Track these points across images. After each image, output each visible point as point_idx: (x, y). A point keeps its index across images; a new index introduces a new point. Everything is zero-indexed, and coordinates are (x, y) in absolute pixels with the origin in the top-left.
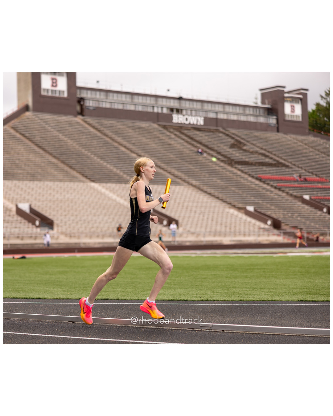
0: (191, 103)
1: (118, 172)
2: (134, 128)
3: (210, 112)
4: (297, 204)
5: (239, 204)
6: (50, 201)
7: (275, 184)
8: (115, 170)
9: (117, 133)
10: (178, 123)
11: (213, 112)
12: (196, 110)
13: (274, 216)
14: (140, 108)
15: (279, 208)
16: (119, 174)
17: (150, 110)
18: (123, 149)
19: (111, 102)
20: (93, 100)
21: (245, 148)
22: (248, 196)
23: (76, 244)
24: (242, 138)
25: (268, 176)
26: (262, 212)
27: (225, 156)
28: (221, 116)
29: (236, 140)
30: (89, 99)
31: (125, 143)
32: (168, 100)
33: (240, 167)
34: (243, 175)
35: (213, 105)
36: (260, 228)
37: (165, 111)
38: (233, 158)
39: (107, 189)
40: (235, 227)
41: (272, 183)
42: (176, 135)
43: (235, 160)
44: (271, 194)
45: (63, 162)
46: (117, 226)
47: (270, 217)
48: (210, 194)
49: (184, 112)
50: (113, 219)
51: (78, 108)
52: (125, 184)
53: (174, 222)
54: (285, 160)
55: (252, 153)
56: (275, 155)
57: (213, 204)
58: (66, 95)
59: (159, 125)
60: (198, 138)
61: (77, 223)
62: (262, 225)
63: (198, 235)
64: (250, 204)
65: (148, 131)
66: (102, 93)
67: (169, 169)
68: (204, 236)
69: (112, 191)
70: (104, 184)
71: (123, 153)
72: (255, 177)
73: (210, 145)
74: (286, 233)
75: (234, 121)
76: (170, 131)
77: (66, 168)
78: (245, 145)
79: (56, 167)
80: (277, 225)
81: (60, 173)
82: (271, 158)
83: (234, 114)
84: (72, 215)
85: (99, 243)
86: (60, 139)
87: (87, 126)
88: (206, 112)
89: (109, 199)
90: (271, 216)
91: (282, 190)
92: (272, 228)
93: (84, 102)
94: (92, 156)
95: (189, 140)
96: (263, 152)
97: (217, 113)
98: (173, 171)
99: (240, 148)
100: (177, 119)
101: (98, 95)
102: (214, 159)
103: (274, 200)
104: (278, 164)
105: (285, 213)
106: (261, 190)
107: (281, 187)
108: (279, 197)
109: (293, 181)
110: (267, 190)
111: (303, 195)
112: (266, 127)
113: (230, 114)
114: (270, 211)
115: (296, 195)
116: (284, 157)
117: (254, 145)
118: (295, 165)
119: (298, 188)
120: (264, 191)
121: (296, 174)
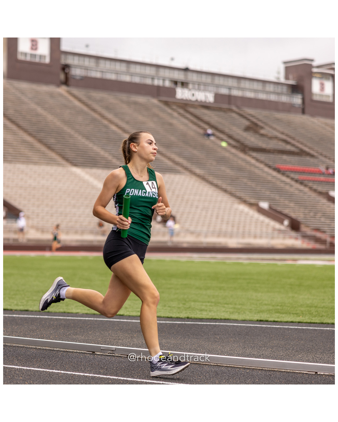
0: (199, 75)
1: (106, 155)
3: (221, 87)
4: (321, 201)
5: (251, 199)
7: (297, 176)
8: (102, 153)
9: (107, 108)
10: (182, 100)
11: (226, 88)
12: (205, 84)
13: (293, 215)
14: (137, 80)
15: (300, 206)
16: (107, 158)
17: (149, 82)
18: (114, 128)
19: (102, 72)
20: (80, 68)
21: (262, 132)
22: (262, 190)
24: (261, 121)
25: (288, 167)
26: (278, 210)
27: (237, 141)
28: (235, 93)
29: (252, 122)
30: (76, 67)
31: (116, 120)
32: (172, 71)
33: (255, 154)
34: (258, 164)
35: (226, 79)
36: (274, 229)
37: (168, 84)
38: (247, 143)
39: (91, 175)
40: (244, 227)
41: (292, 175)
42: (179, 114)
43: (249, 147)
44: (291, 189)
45: (41, 142)
47: (287, 216)
48: (216, 186)
49: (191, 86)
51: (62, 77)
53: (171, 219)
54: (310, 148)
55: (271, 138)
56: (298, 142)
57: (219, 199)
58: (47, 61)
59: (160, 101)
60: (206, 118)
61: (52, 216)
62: (277, 226)
63: (199, 235)
64: (264, 200)
65: (146, 108)
66: (92, 60)
67: (169, 154)
68: (206, 236)
69: (98, 178)
70: (88, 170)
71: (114, 133)
72: (273, 168)
73: (220, 127)
74: (305, 236)
75: (250, 99)
76: (173, 109)
77: (44, 149)
78: (262, 128)
79: (31, 147)
80: (295, 226)
81: (35, 155)
82: (293, 145)
83: (251, 91)
84: (47, 205)
85: (77, 241)
86: (38, 113)
87: (72, 99)
88: (217, 87)
89: (93, 187)
90: (289, 215)
91: (304, 184)
92: (289, 230)
93: (69, 69)
94: (76, 135)
95: (195, 120)
96: (284, 137)
97: (230, 88)
98: (173, 156)
99: (256, 132)
100: (182, 94)
101: (87, 62)
102: (224, 144)
103: (294, 196)
104: (301, 153)
105: (306, 212)
106: (278, 183)
107: (302, 181)
108: (299, 193)
109: (317, 174)
110: (286, 184)
111: (329, 191)
112: (289, 108)
113: (246, 91)
114: (288, 209)
115: (321, 191)
116: (309, 144)
117: (273, 129)
118: (321, 154)
119: (323, 183)
120: (282, 185)
121: (322, 165)
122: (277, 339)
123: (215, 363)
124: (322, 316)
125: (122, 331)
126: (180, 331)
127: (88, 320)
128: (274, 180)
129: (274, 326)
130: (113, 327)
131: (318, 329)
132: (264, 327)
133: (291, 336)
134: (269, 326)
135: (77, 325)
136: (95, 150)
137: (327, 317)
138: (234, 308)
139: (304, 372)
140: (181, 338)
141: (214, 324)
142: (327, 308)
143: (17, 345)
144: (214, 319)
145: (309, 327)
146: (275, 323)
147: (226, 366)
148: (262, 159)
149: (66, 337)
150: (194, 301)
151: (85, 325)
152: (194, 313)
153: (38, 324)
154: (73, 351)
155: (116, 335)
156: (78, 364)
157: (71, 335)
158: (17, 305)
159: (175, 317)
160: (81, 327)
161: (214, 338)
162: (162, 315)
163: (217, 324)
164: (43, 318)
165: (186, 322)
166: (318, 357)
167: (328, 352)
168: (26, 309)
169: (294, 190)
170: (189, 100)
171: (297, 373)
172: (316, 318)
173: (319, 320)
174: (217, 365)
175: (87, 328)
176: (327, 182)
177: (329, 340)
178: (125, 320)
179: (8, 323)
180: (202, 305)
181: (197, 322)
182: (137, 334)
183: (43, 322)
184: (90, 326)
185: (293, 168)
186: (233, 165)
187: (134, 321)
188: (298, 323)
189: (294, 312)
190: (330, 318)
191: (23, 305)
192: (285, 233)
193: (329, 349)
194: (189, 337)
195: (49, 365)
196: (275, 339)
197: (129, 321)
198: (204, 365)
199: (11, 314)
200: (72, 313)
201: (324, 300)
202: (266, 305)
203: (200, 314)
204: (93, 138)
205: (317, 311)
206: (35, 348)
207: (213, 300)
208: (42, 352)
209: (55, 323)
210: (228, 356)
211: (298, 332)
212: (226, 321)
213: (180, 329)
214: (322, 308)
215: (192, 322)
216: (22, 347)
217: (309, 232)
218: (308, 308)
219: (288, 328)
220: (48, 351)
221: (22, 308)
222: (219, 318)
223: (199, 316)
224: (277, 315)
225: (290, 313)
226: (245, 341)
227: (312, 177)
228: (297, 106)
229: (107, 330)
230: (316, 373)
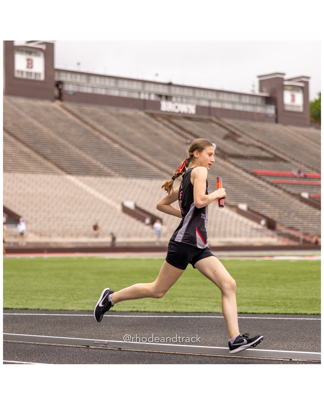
0: (182, 89)
1: (99, 164)
2: (118, 116)
3: (202, 100)
4: (294, 202)
5: (230, 201)
6: (20, 195)
7: (272, 180)
8: (94, 162)
9: (99, 121)
10: (166, 112)
11: (206, 100)
12: (187, 98)
13: (269, 215)
14: (125, 94)
15: (275, 207)
17: (135, 96)
18: (104, 139)
19: (93, 87)
20: (73, 85)
21: (240, 140)
22: (240, 193)
23: (47, 243)
24: (238, 130)
25: (263, 172)
26: (255, 211)
28: (215, 105)
29: (231, 132)
30: (69, 83)
31: (107, 132)
32: (157, 86)
33: (233, 160)
34: (236, 169)
35: (206, 92)
36: (252, 229)
37: (153, 97)
38: (227, 150)
39: (85, 182)
40: (225, 227)
41: (268, 179)
42: (164, 124)
43: (229, 154)
44: (267, 192)
45: (37, 152)
46: (94, 223)
47: (264, 216)
49: (174, 99)
50: (90, 216)
51: (56, 92)
52: (106, 177)
53: (158, 221)
54: (283, 154)
55: (248, 145)
56: (272, 148)
58: (42, 78)
59: (147, 113)
60: (189, 128)
61: (49, 220)
62: (255, 225)
64: (242, 202)
65: (133, 120)
66: (84, 77)
67: (155, 162)
69: (91, 184)
70: (82, 178)
71: (105, 143)
72: (250, 172)
74: (280, 234)
75: (228, 111)
76: (158, 121)
77: (40, 159)
78: (240, 136)
79: (29, 157)
80: (271, 225)
81: (33, 165)
82: (268, 152)
83: (229, 103)
84: (44, 211)
85: (73, 243)
86: (34, 126)
87: (65, 112)
88: (198, 100)
89: (87, 193)
90: (265, 216)
91: (279, 187)
92: (266, 228)
93: (62, 85)
94: (70, 146)
95: (179, 130)
96: (259, 144)
97: (210, 101)
98: (160, 164)
99: (234, 140)
100: (166, 106)
101: (78, 79)
103: (270, 198)
104: (276, 159)
105: (281, 212)
106: (255, 186)
107: (277, 184)
108: (274, 195)
109: (290, 177)
110: (263, 187)
111: (301, 192)
112: (264, 118)
113: (225, 103)
114: (264, 210)
115: (294, 193)
116: (282, 151)
117: (249, 137)
118: (293, 160)
119: (295, 185)
120: (259, 188)
121: (294, 169)
122: (256, 330)
123: (199, 354)
124: (296, 308)
125: (114, 326)
126: (167, 325)
127: (83, 316)
128: (251, 184)
129: (253, 318)
130: (106, 323)
131: (292, 319)
132: (244, 318)
133: (268, 326)
134: (249, 318)
135: (73, 321)
136: (88, 159)
137: (300, 308)
138: (217, 302)
139: (280, 359)
140: (168, 331)
141: (199, 317)
142: (300, 300)
143: (17, 342)
144: (198, 312)
145: (285, 318)
146: (253, 314)
147: (209, 356)
148: (240, 165)
149: (63, 333)
150: (180, 296)
151: (80, 321)
152: (180, 307)
153: (37, 322)
154: (69, 345)
155: (109, 330)
156: (73, 358)
157: (67, 330)
158: (17, 304)
159: (163, 311)
160: (76, 323)
161: (198, 330)
162: (151, 310)
163: (201, 317)
164: (42, 315)
165: (173, 316)
166: (292, 345)
167: (301, 340)
168: (25, 307)
169: (270, 193)
170: (173, 112)
171: (274, 360)
172: (291, 309)
173: (293, 311)
174: (201, 355)
175: (82, 324)
176: (299, 185)
177: (302, 329)
178: (117, 316)
179: (9, 321)
180: (187, 300)
181: (183, 316)
182: (127, 328)
183: (42, 320)
184: (84, 322)
185: (268, 172)
186: (213, 171)
187: (125, 316)
188: (274, 315)
189: (271, 304)
190: (303, 309)
191: (23, 304)
192: (262, 232)
193: (302, 338)
194: (175, 330)
195: (47, 360)
196: (253, 330)
197: (121, 316)
198: (189, 356)
199: (12, 313)
200: (68, 310)
201: (297, 292)
202: (245, 298)
203: (186, 308)
204: (86, 148)
205: (291, 303)
206: (34, 344)
207: (197, 295)
208: (40, 347)
209: (53, 320)
210: (211, 346)
211: (274, 323)
212: (209, 314)
213: (167, 322)
214: (296, 300)
215: (178, 316)
216: (22, 343)
217: (284, 231)
218: (284, 300)
219: (265, 319)
220: (46, 346)
221: (22, 307)
222: (203, 312)
223: (185, 310)
224: (256, 307)
225: (267, 306)
226: (227, 332)
227: (285, 180)
228: (271, 116)
229: (100, 325)
230: (291, 360)
